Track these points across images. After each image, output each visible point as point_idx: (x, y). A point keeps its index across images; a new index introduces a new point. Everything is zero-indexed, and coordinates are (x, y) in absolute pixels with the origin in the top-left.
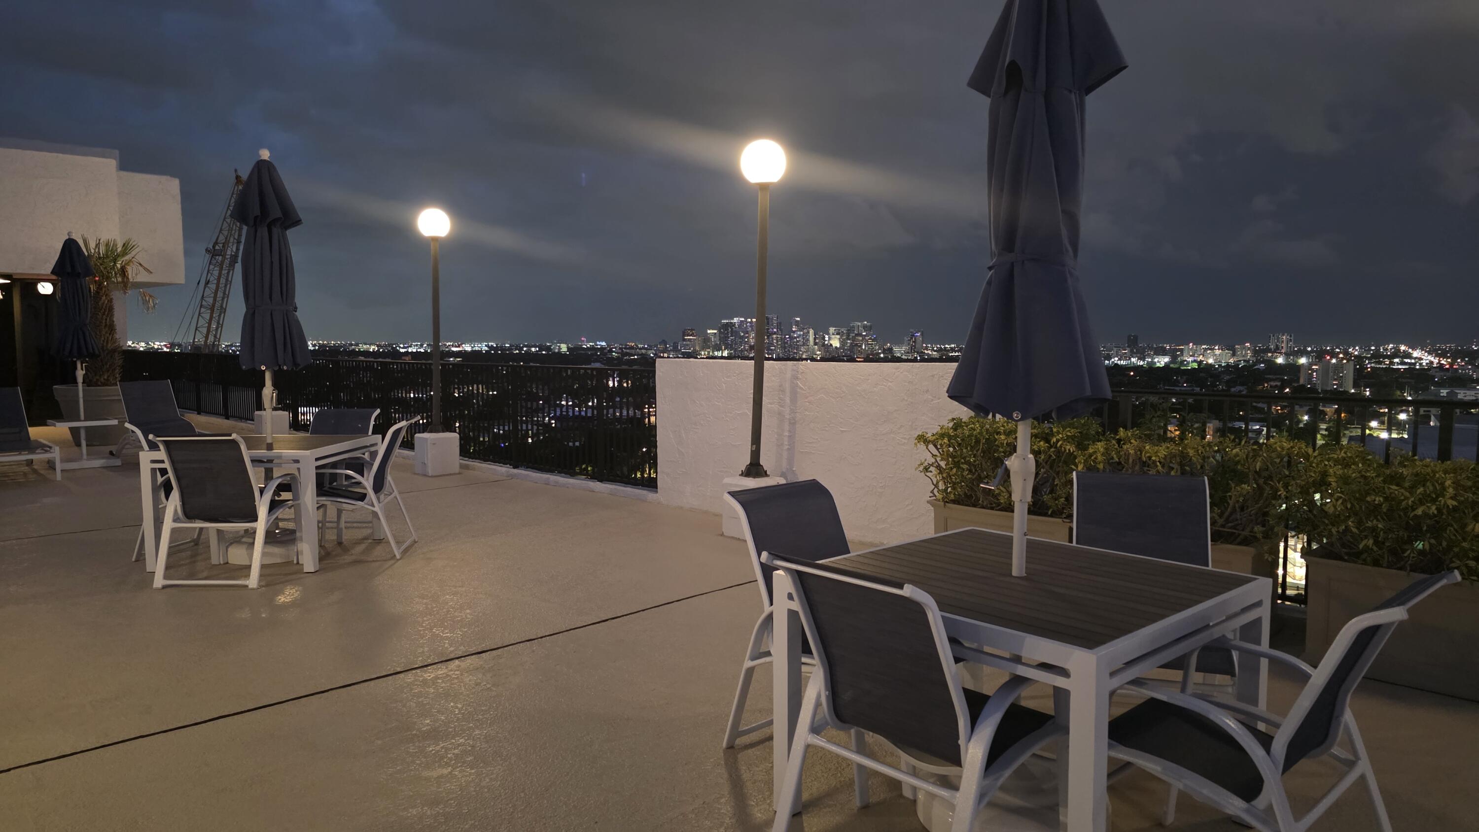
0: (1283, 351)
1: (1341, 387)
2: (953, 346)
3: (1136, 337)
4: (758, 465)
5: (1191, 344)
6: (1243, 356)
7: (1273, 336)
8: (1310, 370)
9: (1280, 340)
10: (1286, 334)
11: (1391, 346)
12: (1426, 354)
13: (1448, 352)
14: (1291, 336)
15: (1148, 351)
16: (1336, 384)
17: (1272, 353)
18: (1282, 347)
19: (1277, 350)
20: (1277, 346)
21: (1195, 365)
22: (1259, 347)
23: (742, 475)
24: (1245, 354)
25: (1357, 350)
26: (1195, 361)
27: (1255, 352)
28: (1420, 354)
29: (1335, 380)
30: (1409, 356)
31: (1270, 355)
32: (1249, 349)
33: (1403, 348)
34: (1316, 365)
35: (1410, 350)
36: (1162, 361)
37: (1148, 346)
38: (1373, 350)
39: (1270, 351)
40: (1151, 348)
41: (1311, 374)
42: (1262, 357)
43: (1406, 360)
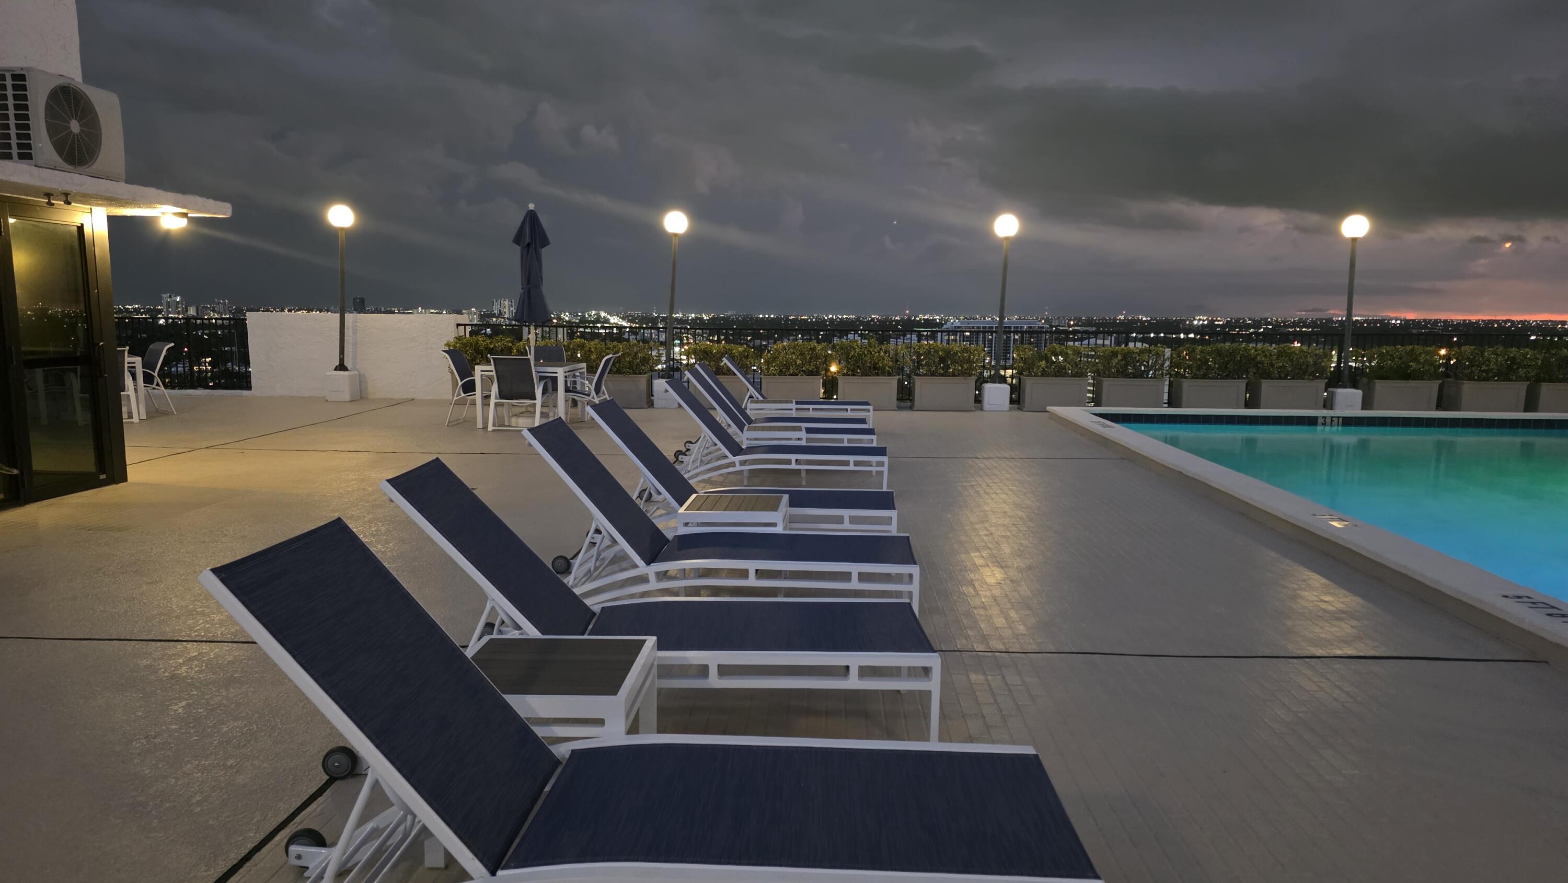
0: (506, 316)
2: (137, 306)
3: (362, 301)
4: (343, 365)
5: (420, 308)
7: (496, 301)
9: (503, 306)
10: (507, 300)
11: (594, 312)
12: (621, 320)
13: (636, 318)
14: (511, 302)
17: (497, 317)
18: (505, 312)
19: (501, 315)
20: (500, 311)
22: (484, 312)
23: (336, 369)
25: (567, 316)
27: (482, 317)
28: (616, 319)
30: (607, 321)
31: (494, 319)
33: (603, 314)
35: (609, 316)
38: (580, 316)
39: (494, 315)
42: (488, 322)
43: (605, 325)
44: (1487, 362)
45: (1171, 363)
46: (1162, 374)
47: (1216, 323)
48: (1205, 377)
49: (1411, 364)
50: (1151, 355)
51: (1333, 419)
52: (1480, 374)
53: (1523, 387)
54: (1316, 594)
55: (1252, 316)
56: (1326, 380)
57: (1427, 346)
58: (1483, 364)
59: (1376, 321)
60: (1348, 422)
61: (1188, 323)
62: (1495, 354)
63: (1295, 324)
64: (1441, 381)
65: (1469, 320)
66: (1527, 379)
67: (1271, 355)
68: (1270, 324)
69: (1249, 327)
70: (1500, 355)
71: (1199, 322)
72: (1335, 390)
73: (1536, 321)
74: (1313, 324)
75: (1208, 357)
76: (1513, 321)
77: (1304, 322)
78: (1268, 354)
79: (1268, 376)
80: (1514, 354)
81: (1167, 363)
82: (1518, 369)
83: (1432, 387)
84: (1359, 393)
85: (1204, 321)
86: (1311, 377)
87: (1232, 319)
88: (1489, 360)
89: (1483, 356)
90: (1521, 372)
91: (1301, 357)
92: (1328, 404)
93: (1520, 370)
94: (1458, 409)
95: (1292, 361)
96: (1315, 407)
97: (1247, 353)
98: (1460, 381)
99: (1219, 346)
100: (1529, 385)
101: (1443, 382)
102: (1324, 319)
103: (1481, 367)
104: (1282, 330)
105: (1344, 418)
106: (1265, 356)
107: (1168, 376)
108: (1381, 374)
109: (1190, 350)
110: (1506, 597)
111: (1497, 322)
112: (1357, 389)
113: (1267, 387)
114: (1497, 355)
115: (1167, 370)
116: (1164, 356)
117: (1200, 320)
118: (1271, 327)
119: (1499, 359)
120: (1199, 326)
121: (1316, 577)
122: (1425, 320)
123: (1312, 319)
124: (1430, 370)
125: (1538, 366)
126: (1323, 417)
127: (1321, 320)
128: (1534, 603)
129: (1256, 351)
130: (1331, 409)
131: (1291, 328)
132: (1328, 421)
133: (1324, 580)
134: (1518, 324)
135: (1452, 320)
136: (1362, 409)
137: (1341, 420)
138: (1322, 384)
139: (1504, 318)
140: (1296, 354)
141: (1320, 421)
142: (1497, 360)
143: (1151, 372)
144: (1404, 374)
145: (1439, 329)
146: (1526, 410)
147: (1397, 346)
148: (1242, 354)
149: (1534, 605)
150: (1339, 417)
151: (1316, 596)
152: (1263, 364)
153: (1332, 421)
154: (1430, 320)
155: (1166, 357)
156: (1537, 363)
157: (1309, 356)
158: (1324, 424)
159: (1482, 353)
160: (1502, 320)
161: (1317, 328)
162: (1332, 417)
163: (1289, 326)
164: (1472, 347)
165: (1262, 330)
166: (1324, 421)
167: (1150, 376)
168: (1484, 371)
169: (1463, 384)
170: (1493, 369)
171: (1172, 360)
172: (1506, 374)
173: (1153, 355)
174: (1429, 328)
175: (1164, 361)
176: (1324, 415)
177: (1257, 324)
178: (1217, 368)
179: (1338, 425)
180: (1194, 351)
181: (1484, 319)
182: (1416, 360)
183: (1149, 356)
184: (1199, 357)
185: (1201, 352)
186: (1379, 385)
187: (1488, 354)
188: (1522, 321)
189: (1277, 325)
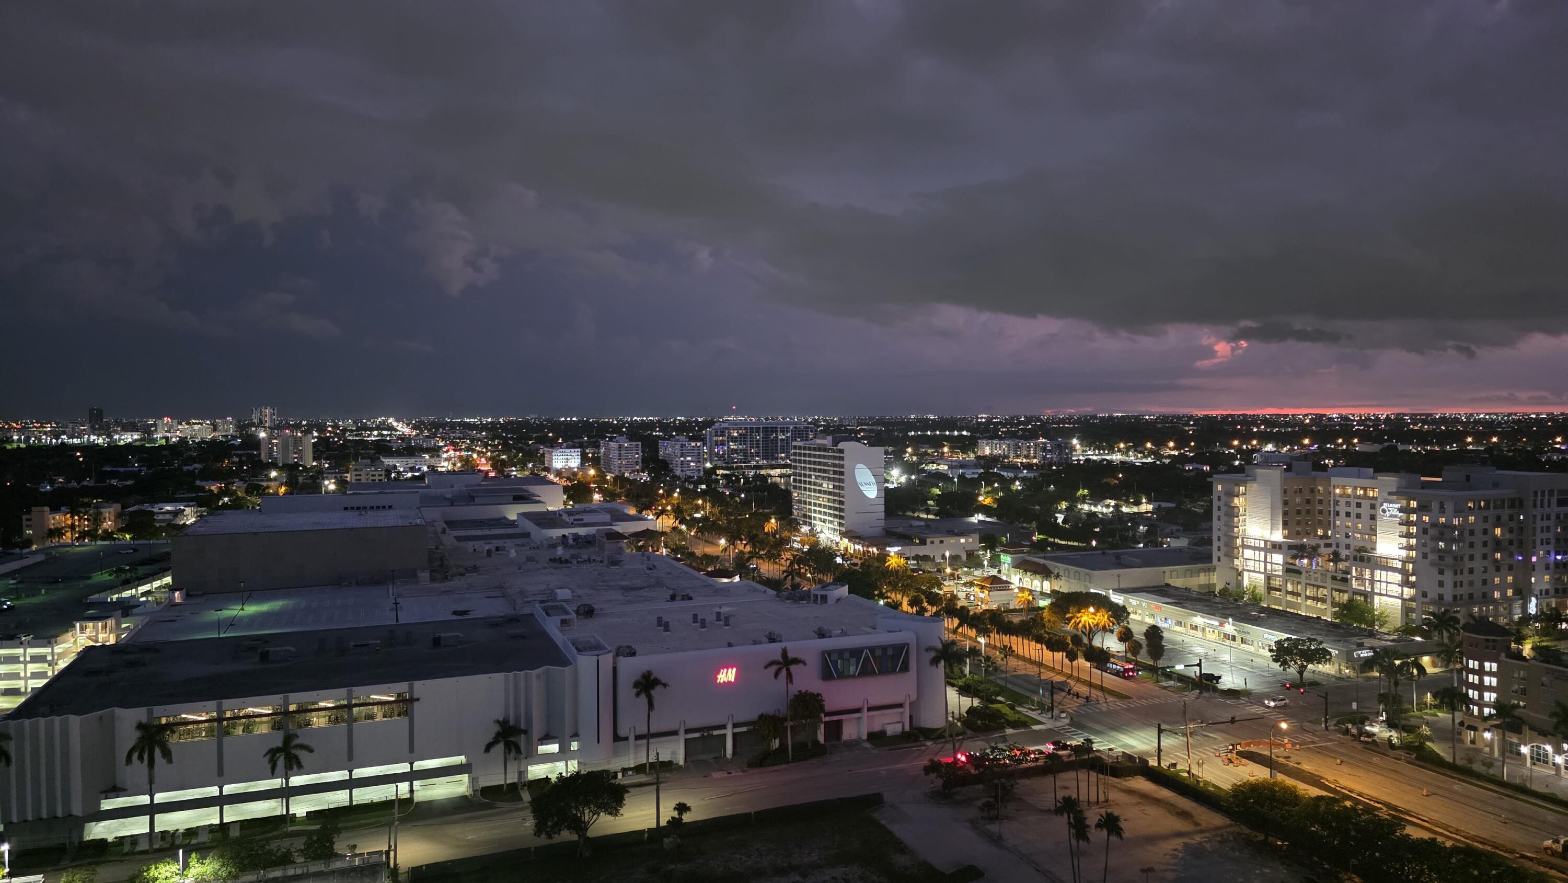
0: (267, 425)
1: (302, 461)
3: (101, 412)
5: (168, 418)
6: (226, 431)
7: (256, 409)
8: (270, 444)
9: (263, 414)
10: (269, 408)
12: (403, 425)
14: (274, 410)
15: (113, 427)
16: (296, 458)
17: (256, 427)
18: (267, 421)
19: (261, 424)
20: (260, 419)
21: (163, 442)
22: (242, 421)
24: (228, 428)
26: (164, 438)
27: (237, 427)
29: (295, 453)
31: (253, 429)
32: (231, 423)
34: (275, 439)
35: (394, 423)
36: (128, 438)
37: (116, 421)
39: (253, 425)
40: (118, 423)
41: (272, 448)
42: (247, 432)
43: (383, 433)
165: (1030, 426)
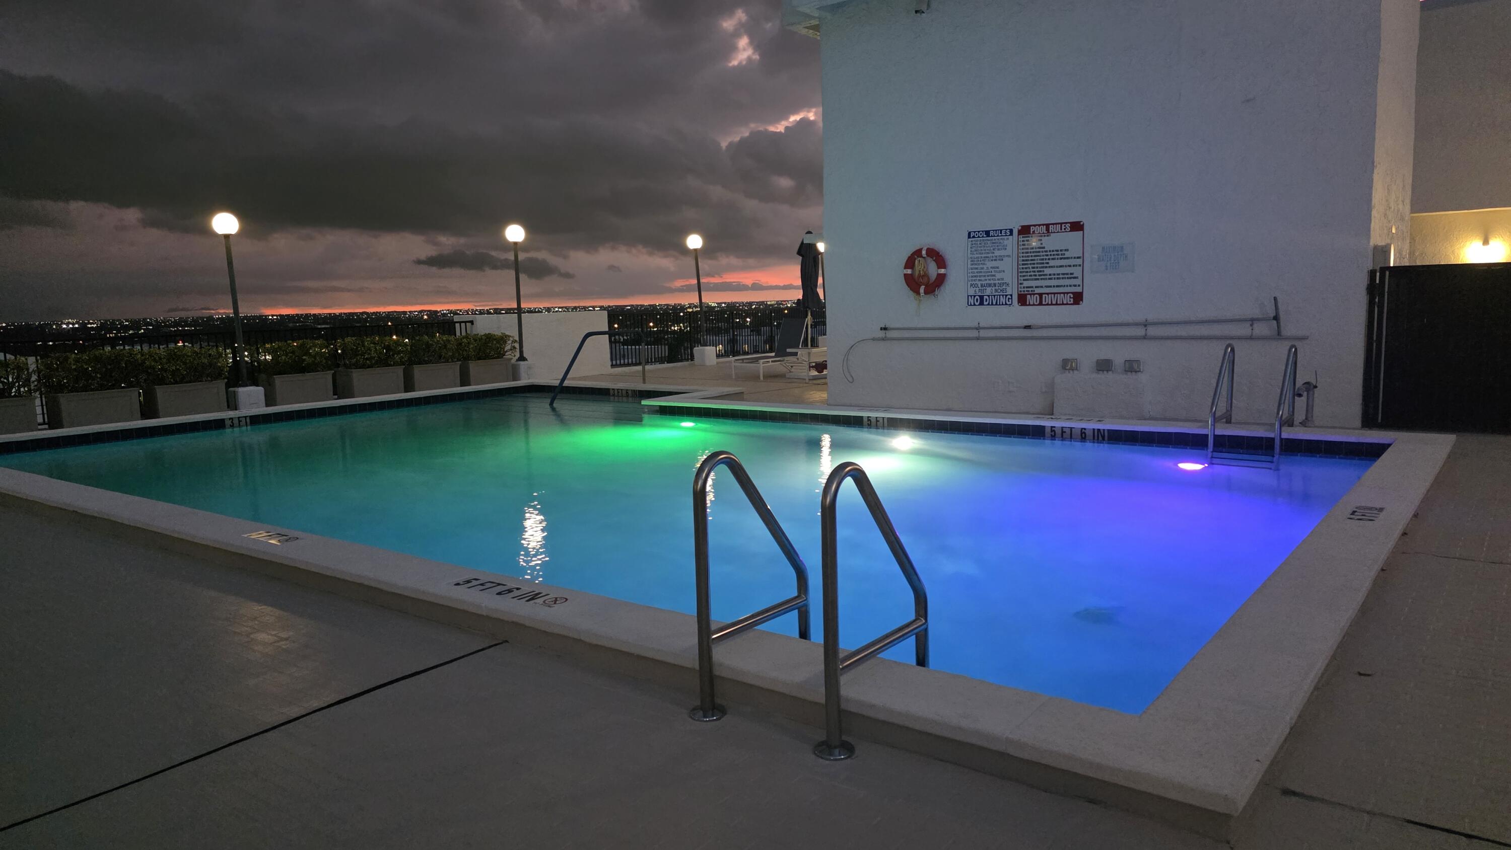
44: (368, 351)
45: (39, 376)
46: (30, 390)
47: (89, 326)
48: (86, 389)
49: (304, 357)
50: (9, 370)
51: (240, 419)
52: (364, 361)
53: (400, 370)
54: (274, 633)
55: (130, 317)
56: (226, 380)
57: (316, 340)
58: (365, 353)
59: (254, 318)
60: (256, 420)
61: (54, 327)
62: (373, 344)
63: (176, 324)
64: (333, 371)
65: (333, 313)
66: (402, 363)
67: (160, 359)
68: (151, 324)
69: (126, 328)
70: (378, 344)
71: (68, 326)
72: (236, 389)
73: (385, 312)
74: (195, 322)
75: (86, 367)
76: (368, 313)
77: (186, 321)
78: (157, 358)
79: (162, 382)
80: (389, 342)
81: (34, 377)
82: (393, 355)
83: (326, 378)
84: (260, 390)
85: (73, 324)
86: (209, 379)
87: (106, 321)
88: (369, 349)
89: (363, 346)
90: (397, 357)
91: (194, 359)
92: (232, 404)
93: (396, 356)
94: (352, 396)
95: (185, 363)
96: (220, 410)
97: (133, 358)
98: (349, 370)
99: (97, 353)
100: (405, 368)
101: (335, 372)
102: (205, 318)
103: (365, 356)
104: (165, 330)
105: (251, 417)
106: (155, 360)
107: (38, 393)
108: (276, 368)
109: (61, 360)
110: (458, 584)
111: (356, 313)
112: (258, 386)
113: (162, 393)
114: (374, 343)
115: (35, 386)
116: (28, 369)
117: (68, 324)
118: (151, 327)
119: (377, 348)
120: (69, 330)
121: (268, 609)
122: (297, 315)
123: (193, 318)
124: (321, 362)
125: (409, 351)
126: (230, 419)
127: (202, 318)
128: (482, 585)
129: (142, 355)
130: (236, 410)
131: (174, 328)
132: (236, 422)
133: (277, 612)
134: (372, 315)
135: (320, 314)
136: (267, 405)
137: (248, 420)
138: (221, 384)
139: (361, 311)
140: (188, 356)
141: (228, 423)
142: (376, 349)
143: (14, 390)
144: (298, 367)
145: (310, 322)
146: (406, 391)
147: (288, 342)
148: (127, 360)
149: (484, 586)
150: (246, 417)
151: (275, 635)
152: (154, 369)
153: (240, 421)
154: (302, 315)
155: (31, 370)
156: (407, 349)
157: (202, 357)
158: (232, 426)
159: (363, 342)
160: (359, 313)
161: (199, 327)
162: (239, 418)
163: (170, 326)
164: (354, 338)
166: (232, 422)
167: (13, 394)
168: (367, 359)
169: (352, 372)
170: (374, 357)
171: (39, 373)
172: (384, 362)
173: (13, 369)
174: (302, 322)
175: (29, 375)
176: (231, 417)
177: (136, 325)
178: (100, 378)
179: (247, 425)
180: (67, 360)
181: (345, 312)
182: (307, 353)
183: (7, 371)
184: (74, 367)
185: (77, 361)
186: (278, 380)
187: (368, 344)
188: (374, 313)
189: (158, 325)
